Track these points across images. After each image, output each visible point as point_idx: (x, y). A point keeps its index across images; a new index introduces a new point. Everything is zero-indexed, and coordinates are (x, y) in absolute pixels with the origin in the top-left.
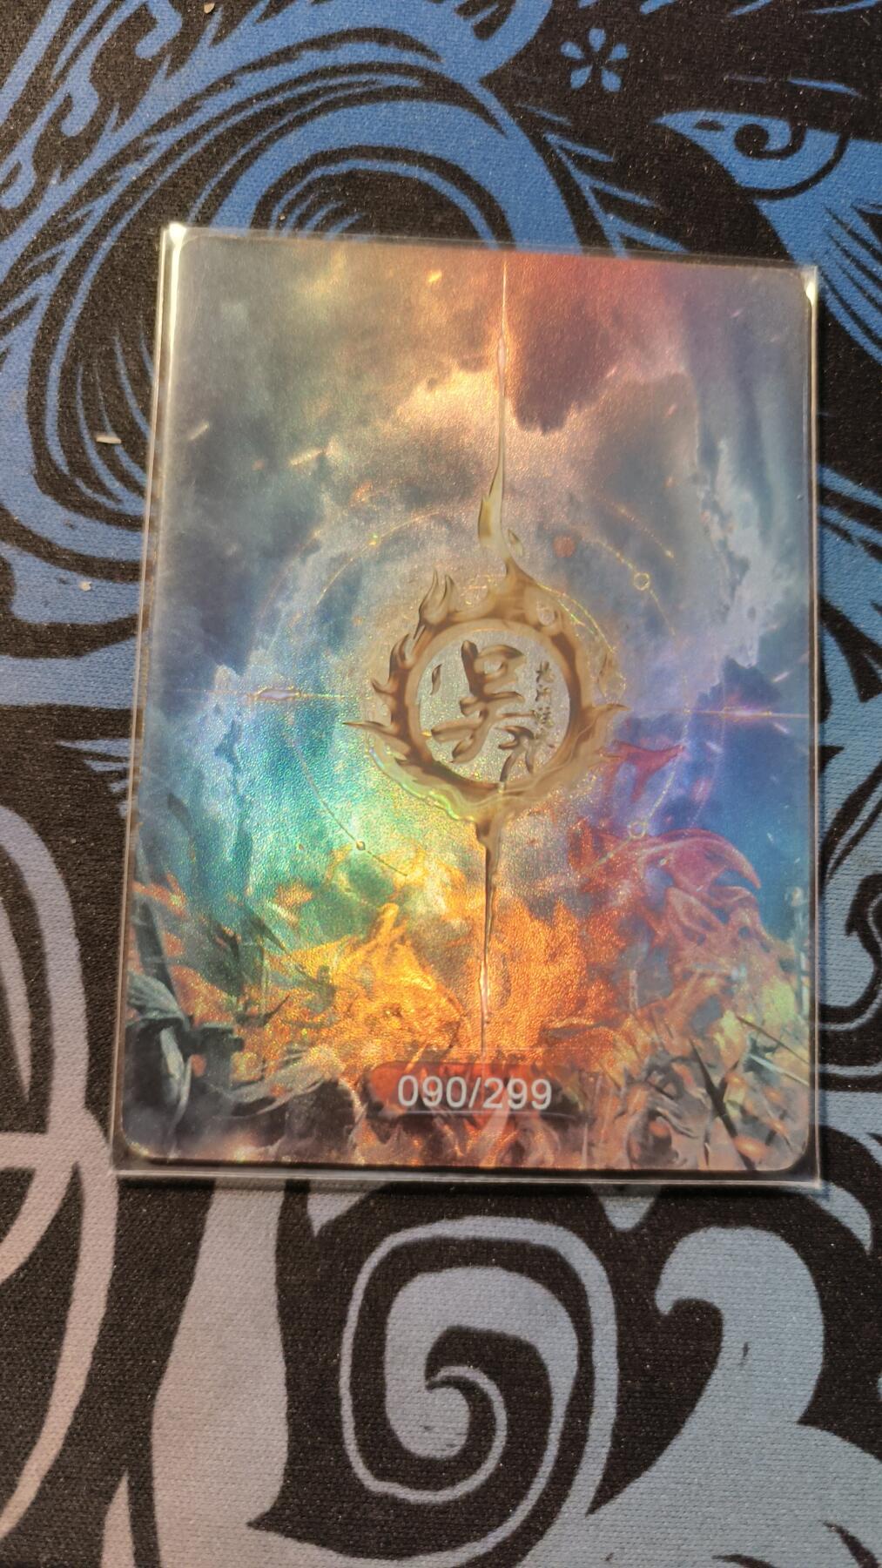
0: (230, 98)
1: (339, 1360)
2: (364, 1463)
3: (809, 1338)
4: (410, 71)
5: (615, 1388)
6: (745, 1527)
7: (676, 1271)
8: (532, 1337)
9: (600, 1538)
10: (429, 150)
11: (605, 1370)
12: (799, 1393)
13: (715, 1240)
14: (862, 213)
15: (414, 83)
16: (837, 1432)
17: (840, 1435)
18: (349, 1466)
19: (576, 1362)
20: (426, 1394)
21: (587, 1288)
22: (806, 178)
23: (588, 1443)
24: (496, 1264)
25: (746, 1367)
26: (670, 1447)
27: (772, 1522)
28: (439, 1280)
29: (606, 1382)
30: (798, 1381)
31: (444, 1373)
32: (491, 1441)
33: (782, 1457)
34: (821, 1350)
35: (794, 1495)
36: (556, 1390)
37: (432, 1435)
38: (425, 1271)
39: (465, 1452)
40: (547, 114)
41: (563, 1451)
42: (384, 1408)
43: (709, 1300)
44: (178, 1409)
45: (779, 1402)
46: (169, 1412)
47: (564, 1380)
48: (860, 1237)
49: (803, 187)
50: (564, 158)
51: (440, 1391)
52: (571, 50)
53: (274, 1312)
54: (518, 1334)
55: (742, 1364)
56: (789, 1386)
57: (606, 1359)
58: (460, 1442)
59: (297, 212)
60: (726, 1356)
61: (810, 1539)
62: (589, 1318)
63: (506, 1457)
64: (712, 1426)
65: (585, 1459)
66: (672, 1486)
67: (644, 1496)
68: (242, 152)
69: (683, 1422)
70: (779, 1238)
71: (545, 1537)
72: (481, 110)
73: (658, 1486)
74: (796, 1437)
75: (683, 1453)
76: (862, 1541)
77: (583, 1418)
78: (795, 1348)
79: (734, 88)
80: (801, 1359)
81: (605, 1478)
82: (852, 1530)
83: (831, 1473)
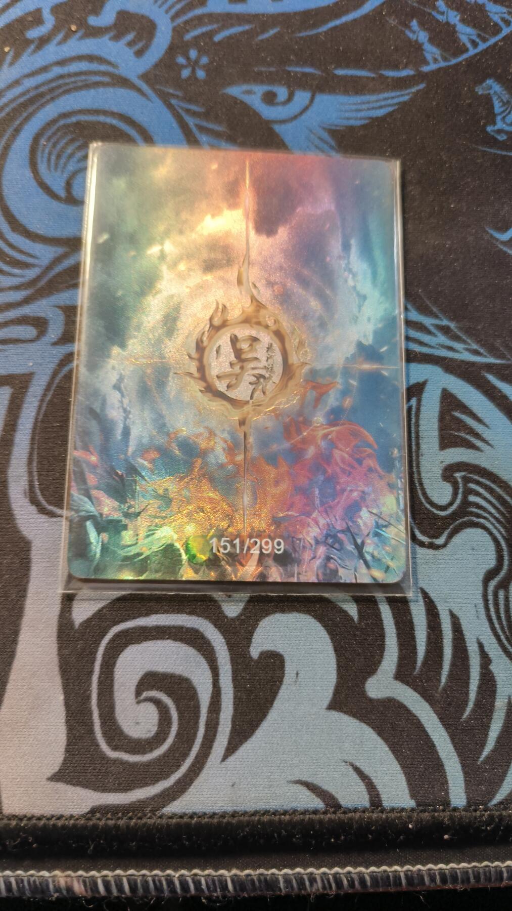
0: (18, 90)
1: (91, 691)
2: (107, 742)
3: (329, 666)
4: (104, 74)
5: (232, 697)
6: (302, 764)
7: (260, 637)
8: (188, 674)
9: (228, 775)
10: (115, 110)
11: (227, 689)
12: (325, 694)
13: (279, 620)
14: (324, 129)
15: (106, 79)
16: (345, 713)
17: (347, 714)
18: (98, 745)
19: (211, 686)
20: (136, 706)
21: (215, 648)
22: (296, 114)
23: (219, 726)
24: (168, 638)
25: (298, 683)
26: (262, 725)
27: (316, 761)
28: (140, 648)
29: (227, 695)
30: (325, 688)
31: (145, 694)
32: (170, 727)
33: (319, 727)
34: (335, 672)
35: (326, 747)
36: (203, 700)
37: (140, 726)
38: (133, 644)
39: (157, 734)
40: (171, 91)
41: (207, 730)
42: (115, 714)
43: (278, 651)
44: (10, 721)
45: (316, 699)
46: (5, 723)
47: (206, 695)
48: (352, 614)
49: (295, 117)
50: (180, 111)
51: (143, 705)
52: (181, 60)
53: (57, 669)
54: (181, 673)
55: (296, 682)
56: (320, 691)
57: (227, 683)
58: (154, 730)
59: (52, 141)
60: (288, 678)
61: (337, 770)
62: (217, 662)
63: (178, 735)
64: (282, 714)
65: (218, 735)
66: (264, 745)
67: (250, 751)
68: (25, 115)
69: (268, 712)
70: (311, 617)
71: (200, 776)
72: (139, 91)
73: (257, 745)
74: (325, 716)
75: (268, 728)
76: (363, 770)
77: (216, 714)
78: (322, 672)
79: (260, 73)
80: (325, 677)
81: (229, 743)
82: (358, 764)
83: (345, 734)
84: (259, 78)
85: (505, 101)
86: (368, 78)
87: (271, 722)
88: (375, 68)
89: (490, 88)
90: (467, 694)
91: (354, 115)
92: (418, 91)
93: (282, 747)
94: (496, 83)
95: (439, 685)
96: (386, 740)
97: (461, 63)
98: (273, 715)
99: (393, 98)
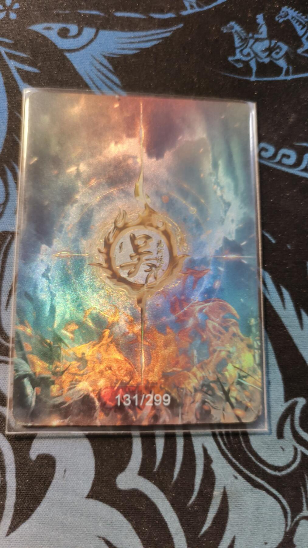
3: (89, 465)
5: (15, 489)
11: (11, 483)
12: (86, 486)
16: (101, 500)
17: (102, 502)
21: (3, 452)
23: (5, 511)
25: (65, 478)
26: (37, 510)
27: (77, 537)
29: (12, 487)
30: (86, 482)
33: (80, 511)
35: (85, 526)
43: (51, 454)
45: (77, 490)
55: (64, 477)
56: (82, 484)
57: (11, 479)
60: (58, 474)
61: (92, 543)
62: (4, 463)
64: (53, 502)
66: (38, 525)
67: (27, 529)
69: (42, 501)
73: (33, 525)
74: (85, 503)
75: (41, 512)
76: (113, 542)
77: (3, 501)
78: (84, 469)
79: (58, 15)
80: (86, 474)
81: (12, 524)
82: (108, 539)
83: (99, 516)
84: (57, 18)
85: (243, 37)
86: (140, 19)
87: (44, 508)
88: (145, 11)
89: (232, 28)
90: (193, 485)
91: (128, 46)
92: (178, 29)
93: (51, 527)
94: (237, 24)
95: (172, 479)
96: (130, 521)
97: (212, 8)
98: (45, 502)
99: (158, 34)
